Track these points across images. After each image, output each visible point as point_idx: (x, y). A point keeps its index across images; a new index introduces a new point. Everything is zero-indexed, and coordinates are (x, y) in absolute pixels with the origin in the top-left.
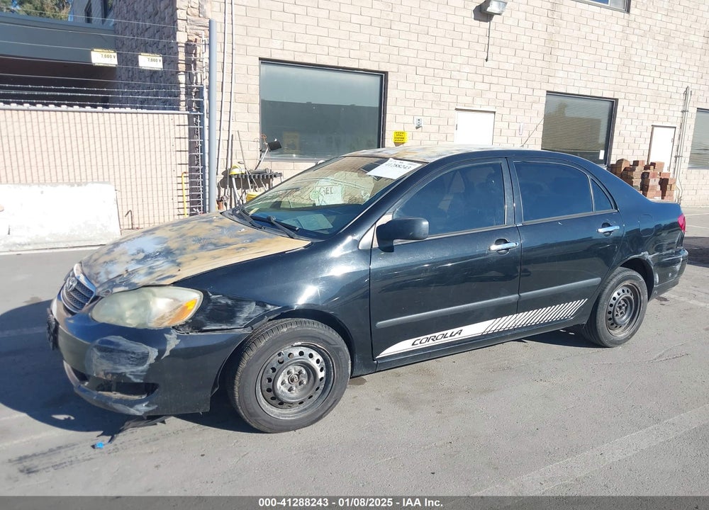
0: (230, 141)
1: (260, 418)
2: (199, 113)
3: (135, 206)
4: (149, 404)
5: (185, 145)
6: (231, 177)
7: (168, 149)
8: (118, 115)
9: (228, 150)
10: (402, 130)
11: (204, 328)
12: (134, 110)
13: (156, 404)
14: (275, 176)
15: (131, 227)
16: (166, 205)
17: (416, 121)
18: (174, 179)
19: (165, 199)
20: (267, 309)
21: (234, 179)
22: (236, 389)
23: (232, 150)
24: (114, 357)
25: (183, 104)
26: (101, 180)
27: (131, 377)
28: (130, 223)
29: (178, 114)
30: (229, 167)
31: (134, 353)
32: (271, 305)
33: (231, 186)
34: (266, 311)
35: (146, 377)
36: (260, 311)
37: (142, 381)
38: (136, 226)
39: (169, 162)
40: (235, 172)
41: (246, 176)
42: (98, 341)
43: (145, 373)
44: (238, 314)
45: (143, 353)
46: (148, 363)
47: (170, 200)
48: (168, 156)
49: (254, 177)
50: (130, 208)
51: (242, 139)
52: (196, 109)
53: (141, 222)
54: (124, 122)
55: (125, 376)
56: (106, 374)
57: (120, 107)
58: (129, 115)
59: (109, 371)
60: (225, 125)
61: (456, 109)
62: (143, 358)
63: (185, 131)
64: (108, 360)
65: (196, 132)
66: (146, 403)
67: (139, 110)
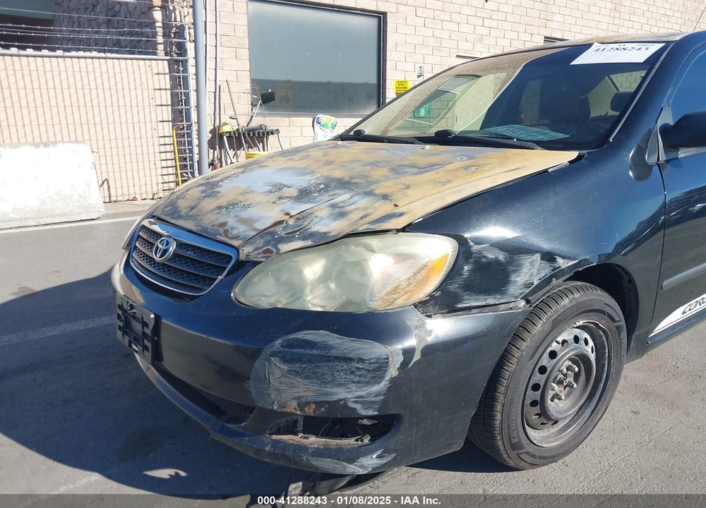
0: (217, 93)
1: (523, 451)
2: (181, 58)
3: (111, 174)
4: (383, 453)
5: (166, 97)
6: (221, 136)
7: (146, 103)
8: (82, 61)
9: (215, 104)
10: (403, 80)
11: (459, 306)
12: (102, 55)
13: (394, 451)
14: (272, 133)
15: (107, 200)
16: (147, 171)
17: (417, 69)
18: (156, 139)
19: (147, 164)
20: (556, 265)
21: (225, 138)
22: (499, 407)
23: (219, 104)
24: (320, 370)
25: (161, 47)
26: (73, 138)
27: (358, 407)
28: (107, 195)
29: (156, 60)
30: (217, 124)
31: (361, 360)
32: (563, 257)
33: (222, 146)
34: (555, 269)
35: (383, 404)
36: (546, 271)
37: (376, 413)
38: (113, 199)
39: (148, 119)
40: (226, 129)
41: (239, 134)
42: (278, 342)
43: (382, 397)
44: (513, 277)
45: (378, 359)
46: (387, 378)
47: (153, 166)
48: (147, 111)
49: (249, 134)
50: (105, 177)
51: (232, 90)
52: (177, 54)
53: (120, 192)
54: (90, 69)
55: (345, 405)
56: (302, 406)
57: (84, 50)
58: (96, 61)
59: (309, 399)
60: (211, 74)
61: (458, 56)
62: (379, 369)
63: (166, 82)
64: (307, 378)
65: (178, 82)
66: (379, 452)
67: (109, 55)
